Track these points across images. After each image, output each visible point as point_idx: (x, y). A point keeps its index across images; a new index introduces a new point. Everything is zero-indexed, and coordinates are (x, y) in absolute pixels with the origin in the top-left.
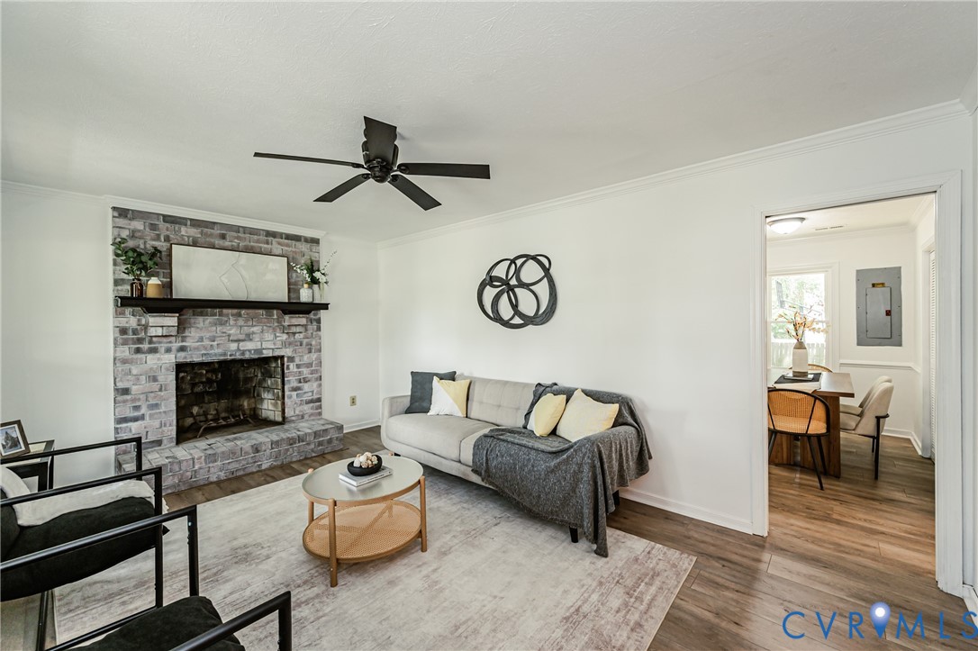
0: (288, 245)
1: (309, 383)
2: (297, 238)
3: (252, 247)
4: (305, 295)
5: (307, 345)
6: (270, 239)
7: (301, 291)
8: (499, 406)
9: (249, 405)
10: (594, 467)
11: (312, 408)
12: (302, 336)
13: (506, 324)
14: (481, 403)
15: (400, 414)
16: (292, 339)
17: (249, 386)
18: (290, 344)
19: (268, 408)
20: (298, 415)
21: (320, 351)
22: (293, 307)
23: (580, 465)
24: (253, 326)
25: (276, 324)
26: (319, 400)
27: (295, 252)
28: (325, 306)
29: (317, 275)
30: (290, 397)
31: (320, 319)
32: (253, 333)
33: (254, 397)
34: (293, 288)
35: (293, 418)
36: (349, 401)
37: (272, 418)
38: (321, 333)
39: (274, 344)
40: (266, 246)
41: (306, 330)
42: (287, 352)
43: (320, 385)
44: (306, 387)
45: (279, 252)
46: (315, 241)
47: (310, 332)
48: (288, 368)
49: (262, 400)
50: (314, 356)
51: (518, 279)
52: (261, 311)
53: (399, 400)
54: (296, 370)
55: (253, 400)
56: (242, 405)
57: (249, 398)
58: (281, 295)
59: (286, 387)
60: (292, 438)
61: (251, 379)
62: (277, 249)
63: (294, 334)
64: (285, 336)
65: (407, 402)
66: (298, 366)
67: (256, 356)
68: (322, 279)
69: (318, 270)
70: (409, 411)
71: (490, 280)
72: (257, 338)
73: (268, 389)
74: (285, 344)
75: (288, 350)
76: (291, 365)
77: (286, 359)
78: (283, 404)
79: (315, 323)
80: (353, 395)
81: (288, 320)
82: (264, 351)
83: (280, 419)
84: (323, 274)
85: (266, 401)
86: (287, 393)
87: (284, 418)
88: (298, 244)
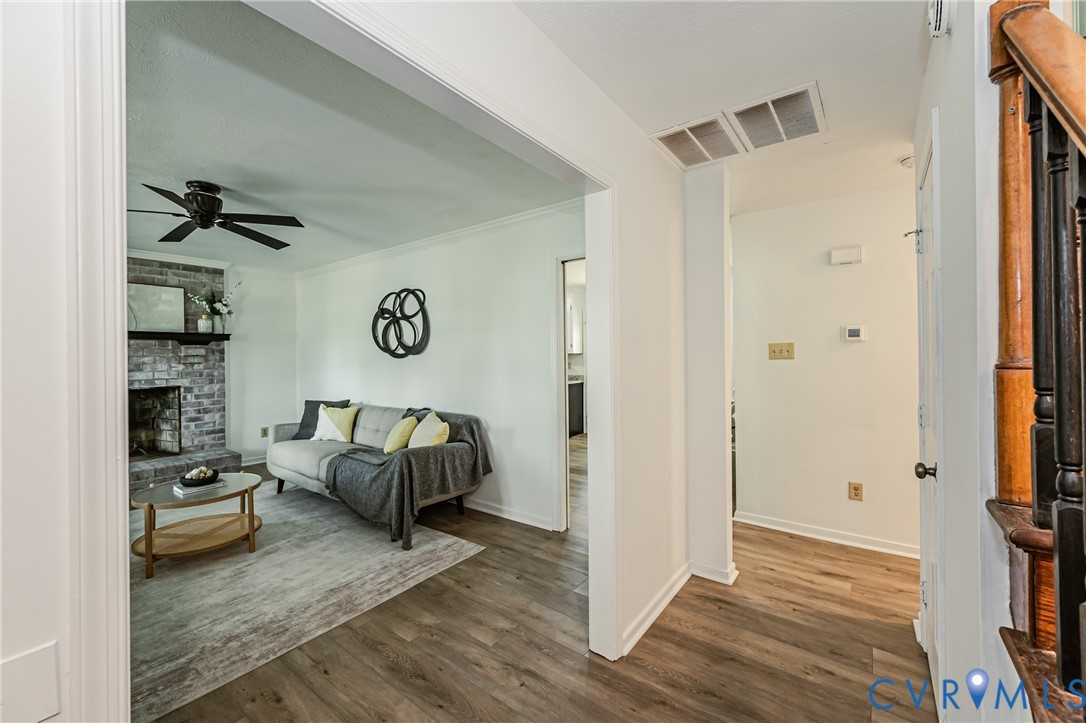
0: (185, 276)
1: (211, 414)
2: (197, 269)
3: (144, 278)
4: (203, 325)
5: (208, 375)
6: (165, 270)
7: (199, 321)
8: (377, 431)
9: (147, 436)
10: (401, 475)
11: (214, 439)
12: (201, 366)
13: (393, 354)
14: (365, 428)
15: (288, 440)
16: (190, 370)
17: (147, 417)
18: (188, 374)
19: (166, 439)
20: (196, 446)
21: (223, 381)
22: (190, 338)
23: (393, 474)
24: (143, 356)
25: (171, 355)
26: (222, 431)
27: (195, 283)
28: (226, 337)
29: (218, 306)
30: (187, 427)
31: (223, 350)
32: (144, 363)
33: (153, 428)
34: (190, 318)
35: (191, 449)
36: (260, 433)
37: (170, 449)
38: (225, 364)
39: (169, 374)
40: (159, 277)
41: (207, 361)
42: (185, 382)
43: (223, 416)
44: (207, 418)
45: (176, 282)
46: (220, 272)
47: (211, 363)
48: (185, 398)
49: (161, 431)
50: (216, 387)
51: (402, 311)
52: (153, 342)
53: (286, 427)
54: (194, 400)
55: (152, 432)
56: (140, 437)
57: (147, 429)
58: (178, 326)
59: (183, 418)
60: (180, 466)
61: (149, 411)
62: (173, 279)
63: (192, 364)
64: (181, 367)
65: (296, 430)
66: (197, 397)
67: (147, 387)
68: (224, 310)
69: (220, 301)
70: (296, 437)
71: (382, 312)
72: (148, 368)
73: (166, 420)
74: (181, 375)
75: (184, 380)
76: (189, 396)
77: (182, 390)
78: (180, 434)
79: (217, 354)
80: (265, 426)
81: (184, 350)
82: (157, 382)
83: (177, 450)
84: (225, 305)
85: (164, 432)
86: (183, 424)
87: (180, 448)
88: (198, 275)
